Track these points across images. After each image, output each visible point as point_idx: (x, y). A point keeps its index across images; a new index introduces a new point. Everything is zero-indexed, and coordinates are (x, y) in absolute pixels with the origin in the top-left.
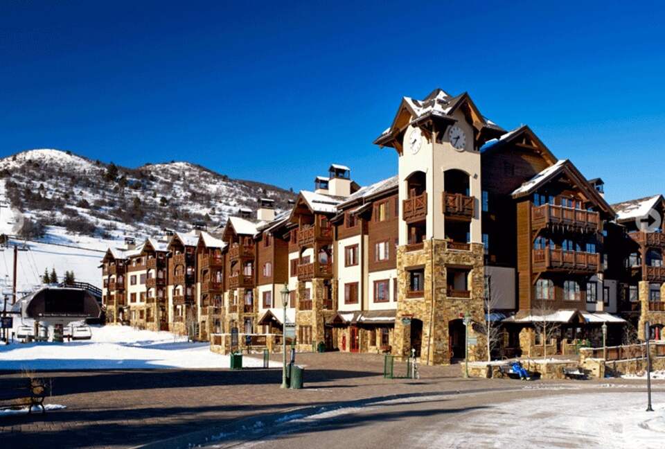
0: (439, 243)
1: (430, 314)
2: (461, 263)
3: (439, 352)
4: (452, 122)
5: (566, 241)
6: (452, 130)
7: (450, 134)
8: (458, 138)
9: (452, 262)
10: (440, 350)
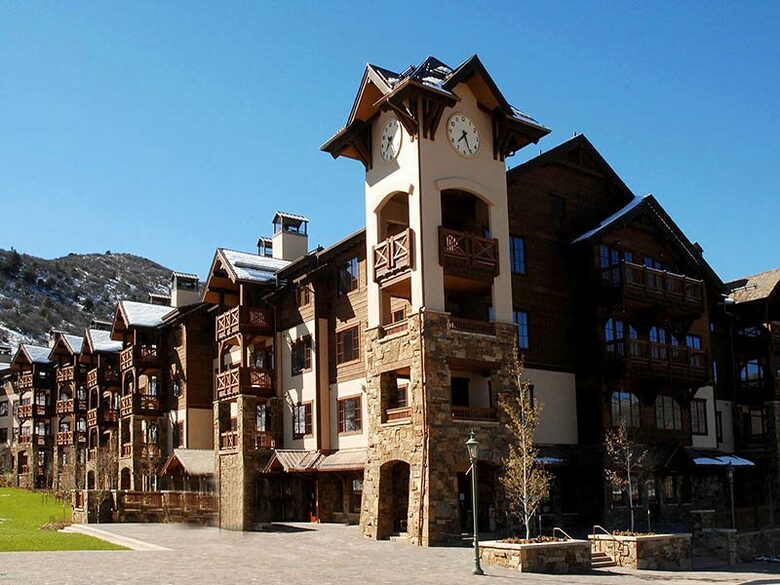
0: (435, 318)
1: (422, 449)
2: (479, 357)
3: (439, 522)
4: (451, 102)
5: (654, 328)
6: (453, 120)
7: (450, 127)
8: (465, 134)
9: (460, 355)
10: (442, 519)
